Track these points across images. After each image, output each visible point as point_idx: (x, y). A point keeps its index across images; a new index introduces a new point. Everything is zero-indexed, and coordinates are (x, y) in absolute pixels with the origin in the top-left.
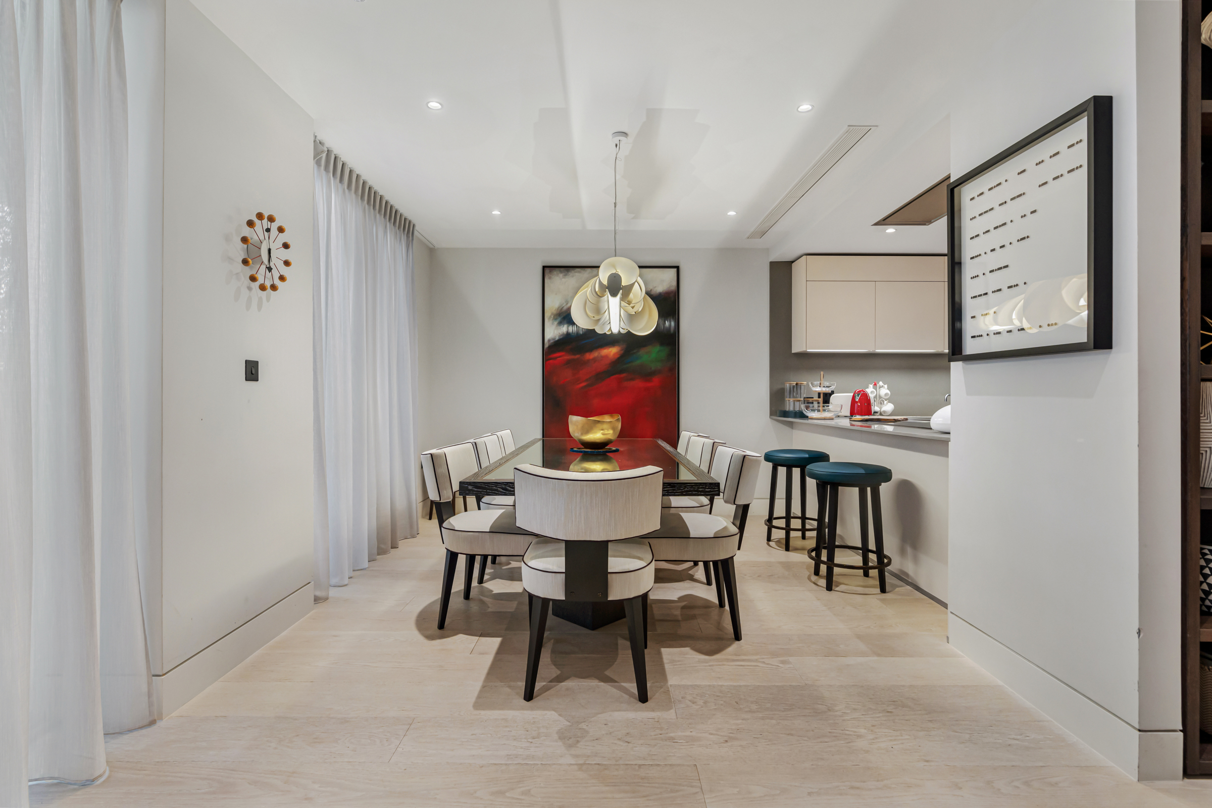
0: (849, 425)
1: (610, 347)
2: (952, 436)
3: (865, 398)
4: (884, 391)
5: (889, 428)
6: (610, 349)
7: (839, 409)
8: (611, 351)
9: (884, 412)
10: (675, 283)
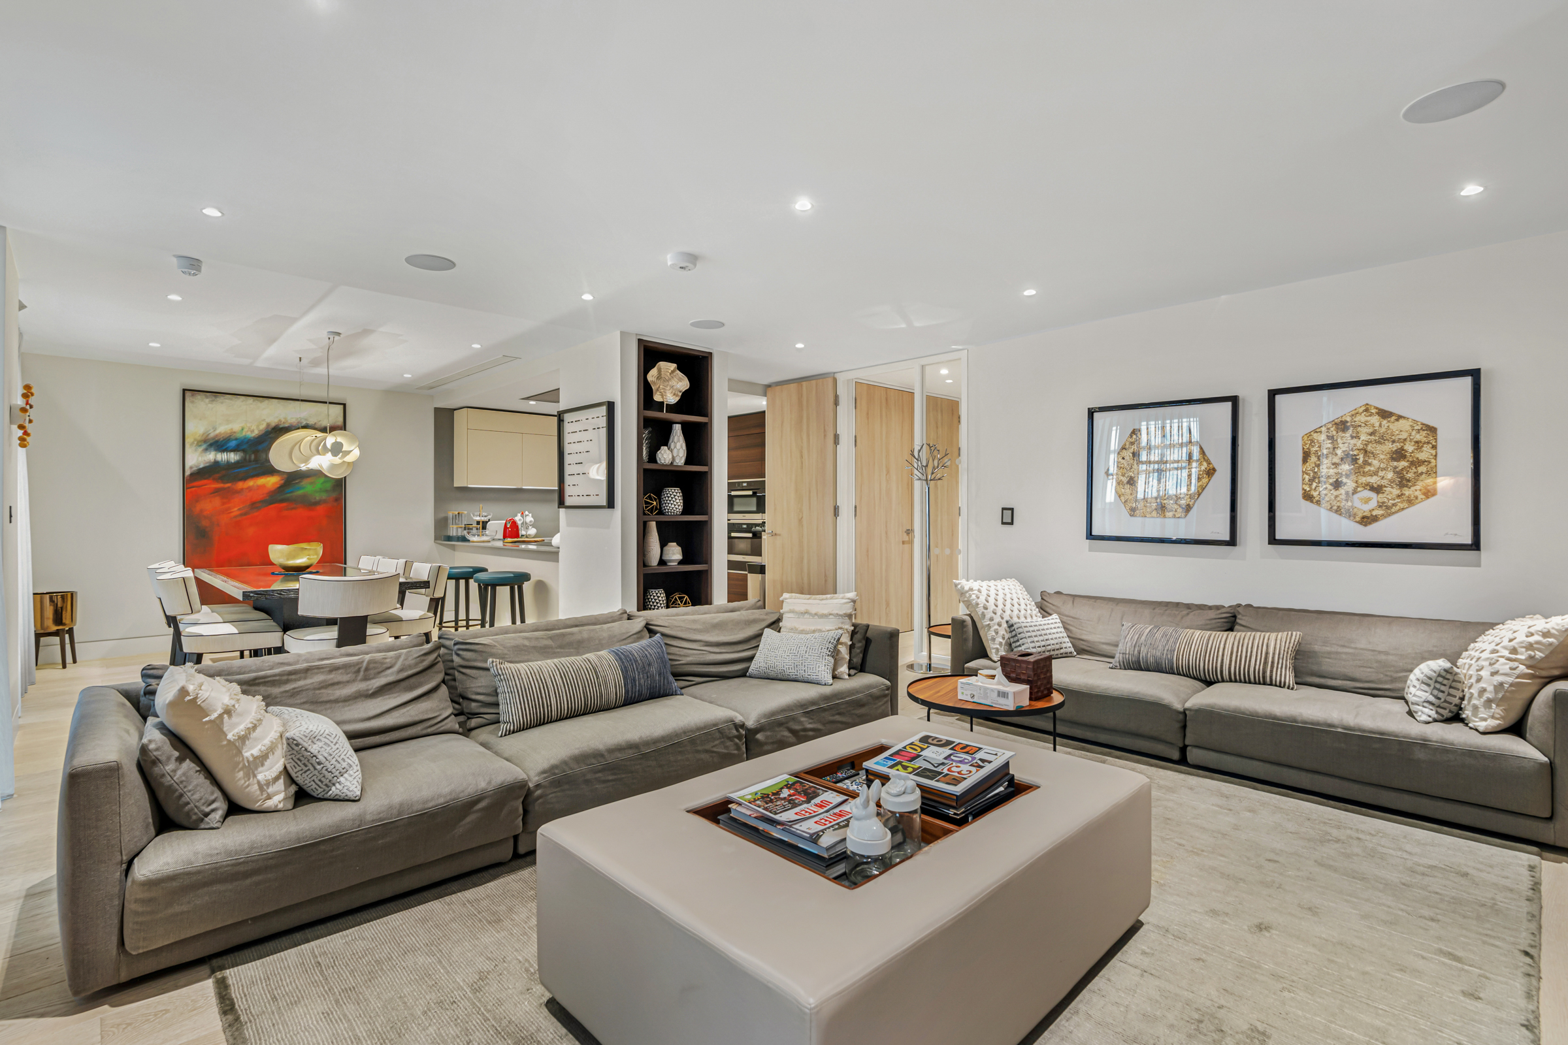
0: (502, 545)
1: (268, 477)
2: (561, 550)
3: (514, 524)
4: (529, 519)
5: (532, 547)
6: (268, 479)
7: (495, 534)
8: (270, 481)
9: (529, 535)
10: (341, 419)
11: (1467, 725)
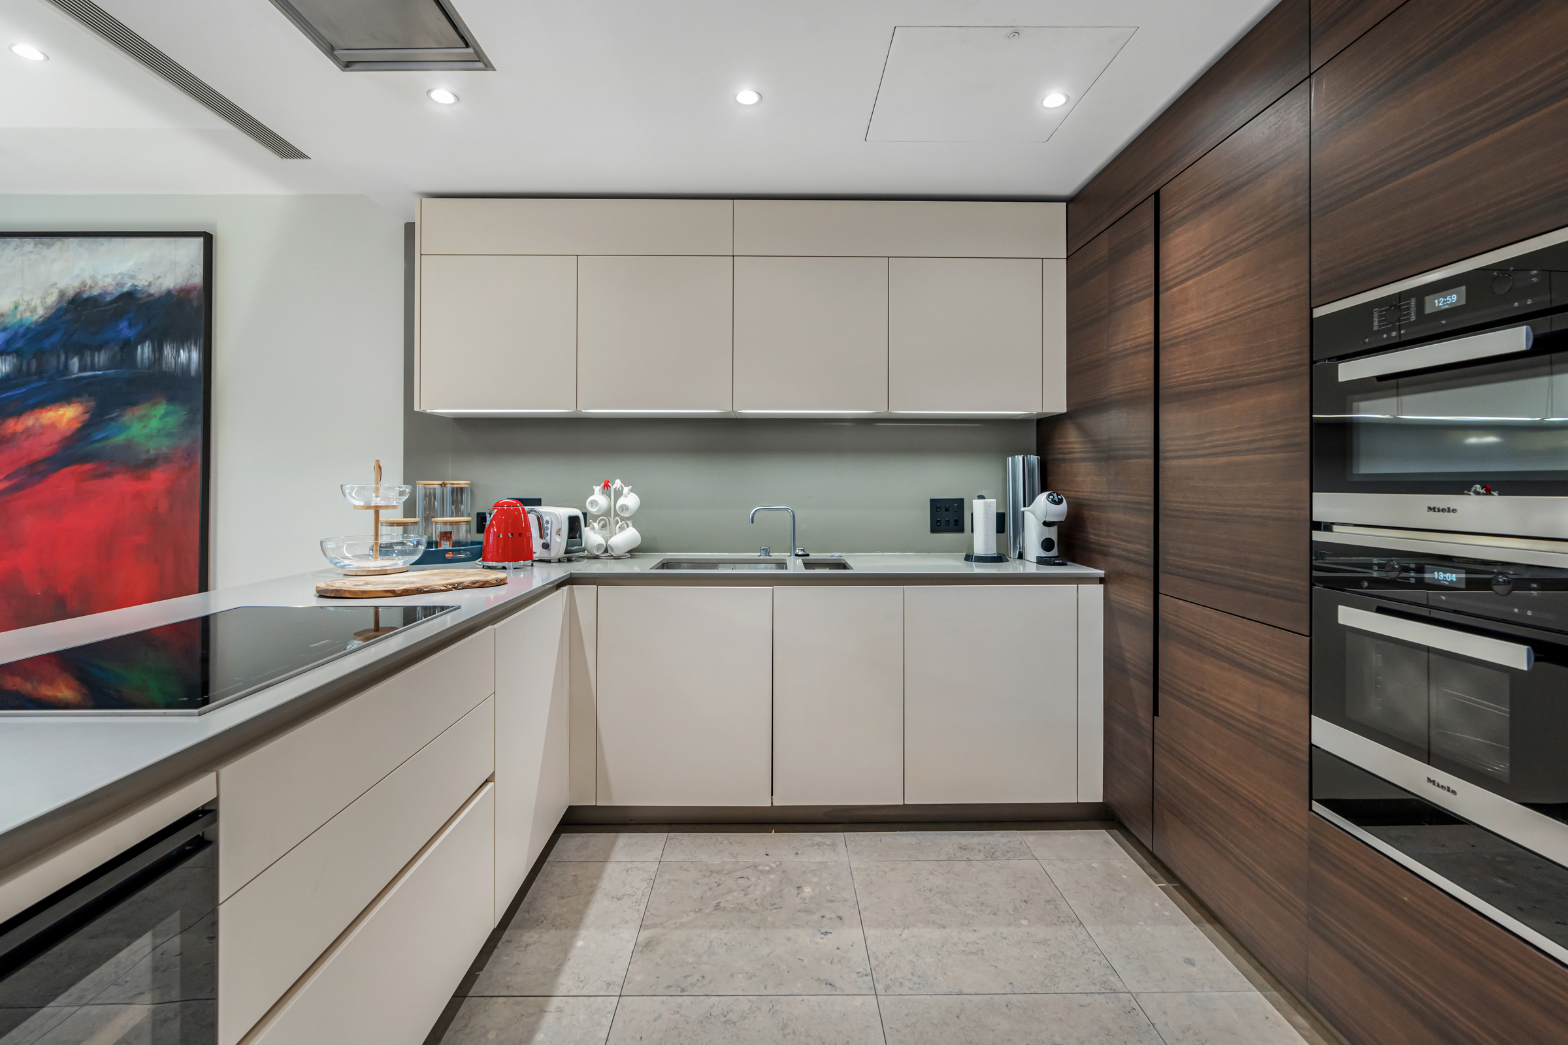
1: (61, 406)
6: (61, 411)
8: (64, 414)
10: (199, 270)
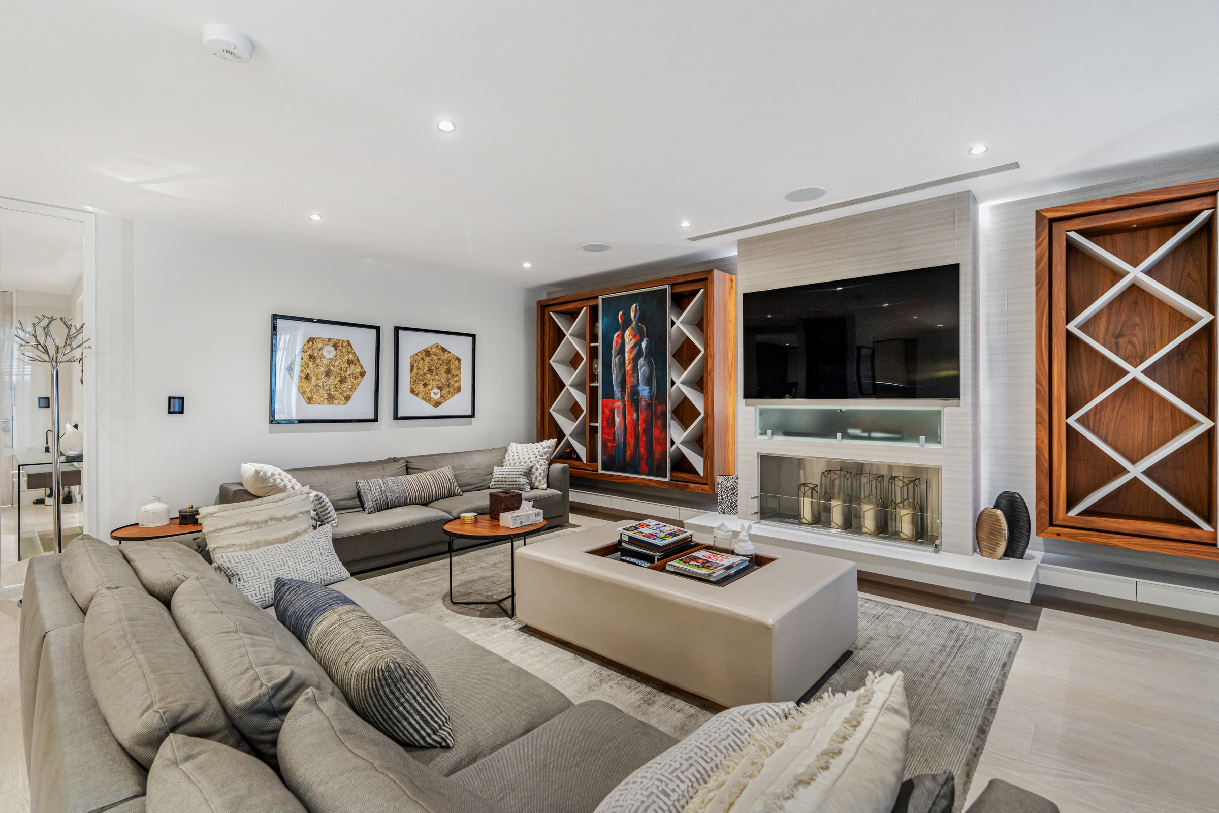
11: (538, 489)
